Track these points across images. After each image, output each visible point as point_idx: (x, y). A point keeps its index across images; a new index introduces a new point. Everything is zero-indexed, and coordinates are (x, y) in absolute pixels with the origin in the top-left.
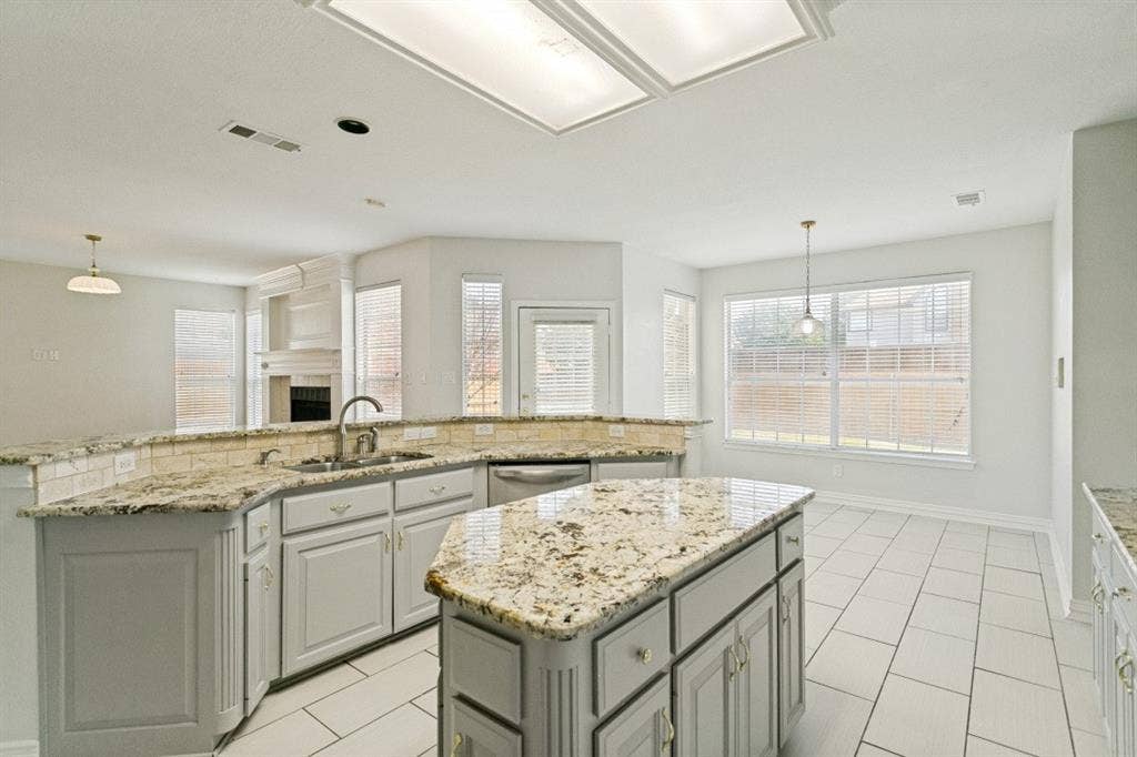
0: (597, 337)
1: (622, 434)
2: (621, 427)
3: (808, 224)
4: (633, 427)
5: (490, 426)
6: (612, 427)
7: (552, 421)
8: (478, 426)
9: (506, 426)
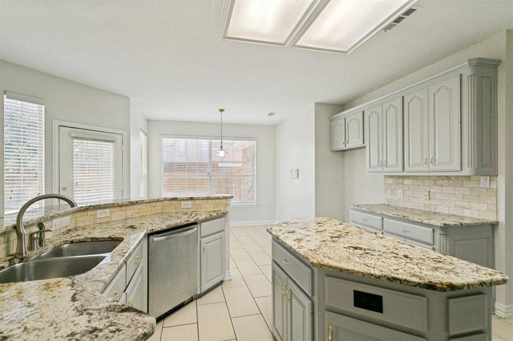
0: (115, 151)
1: (190, 206)
2: (190, 202)
3: (222, 110)
4: (197, 202)
5: (108, 210)
6: (183, 202)
7: (146, 203)
8: (99, 212)
9: (118, 209)
